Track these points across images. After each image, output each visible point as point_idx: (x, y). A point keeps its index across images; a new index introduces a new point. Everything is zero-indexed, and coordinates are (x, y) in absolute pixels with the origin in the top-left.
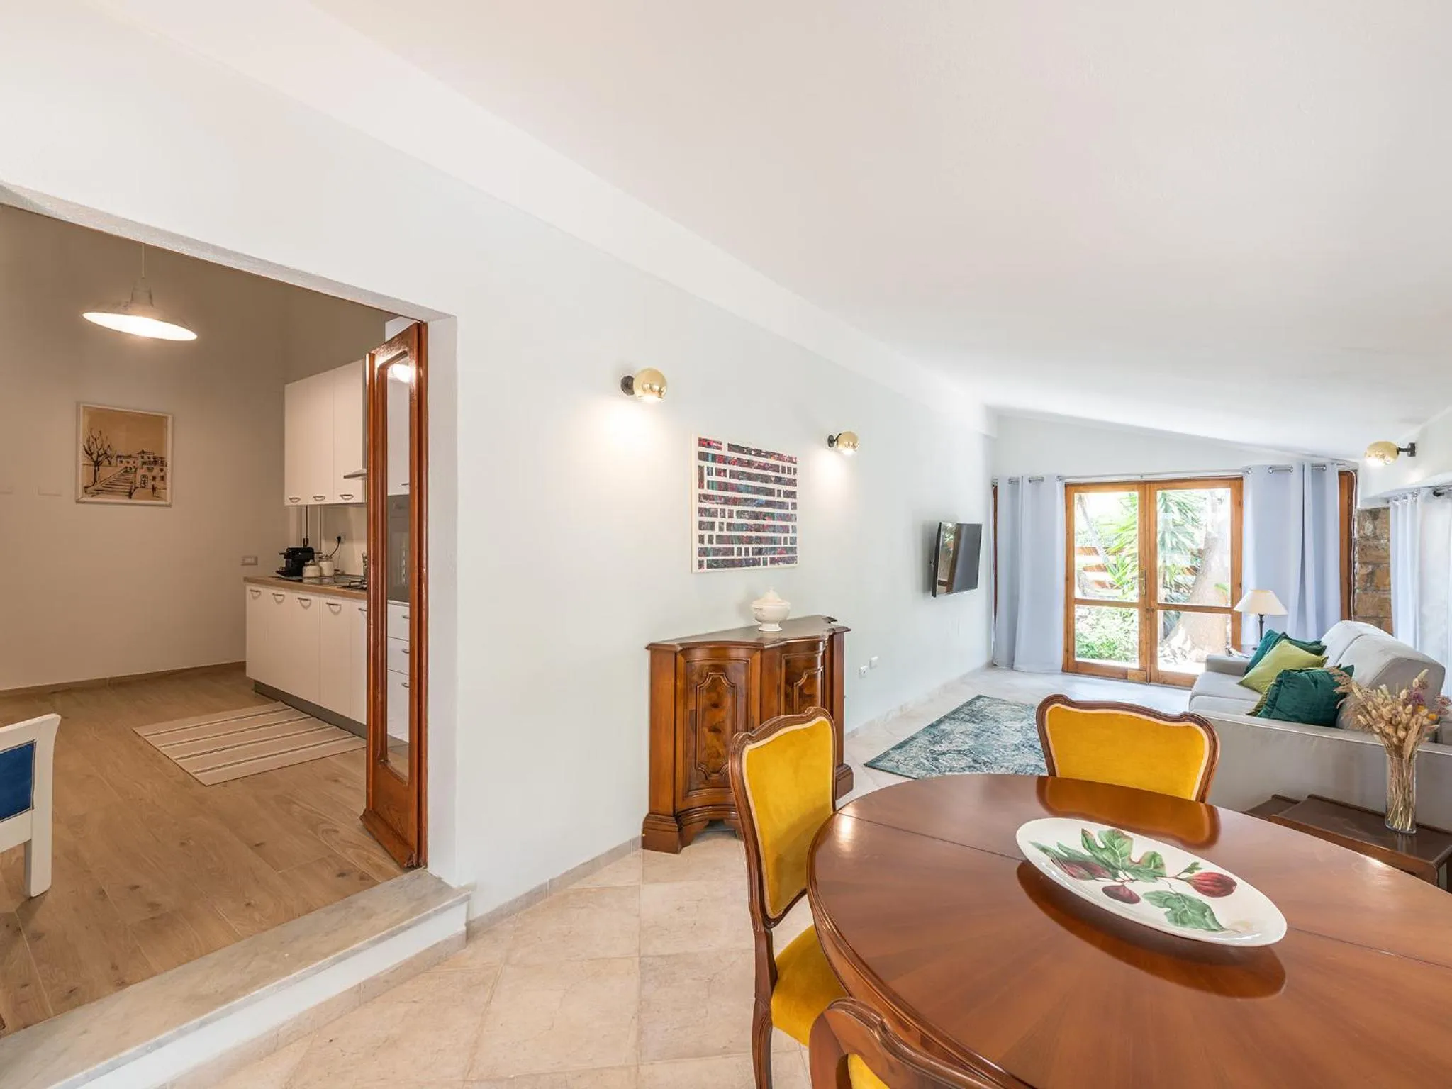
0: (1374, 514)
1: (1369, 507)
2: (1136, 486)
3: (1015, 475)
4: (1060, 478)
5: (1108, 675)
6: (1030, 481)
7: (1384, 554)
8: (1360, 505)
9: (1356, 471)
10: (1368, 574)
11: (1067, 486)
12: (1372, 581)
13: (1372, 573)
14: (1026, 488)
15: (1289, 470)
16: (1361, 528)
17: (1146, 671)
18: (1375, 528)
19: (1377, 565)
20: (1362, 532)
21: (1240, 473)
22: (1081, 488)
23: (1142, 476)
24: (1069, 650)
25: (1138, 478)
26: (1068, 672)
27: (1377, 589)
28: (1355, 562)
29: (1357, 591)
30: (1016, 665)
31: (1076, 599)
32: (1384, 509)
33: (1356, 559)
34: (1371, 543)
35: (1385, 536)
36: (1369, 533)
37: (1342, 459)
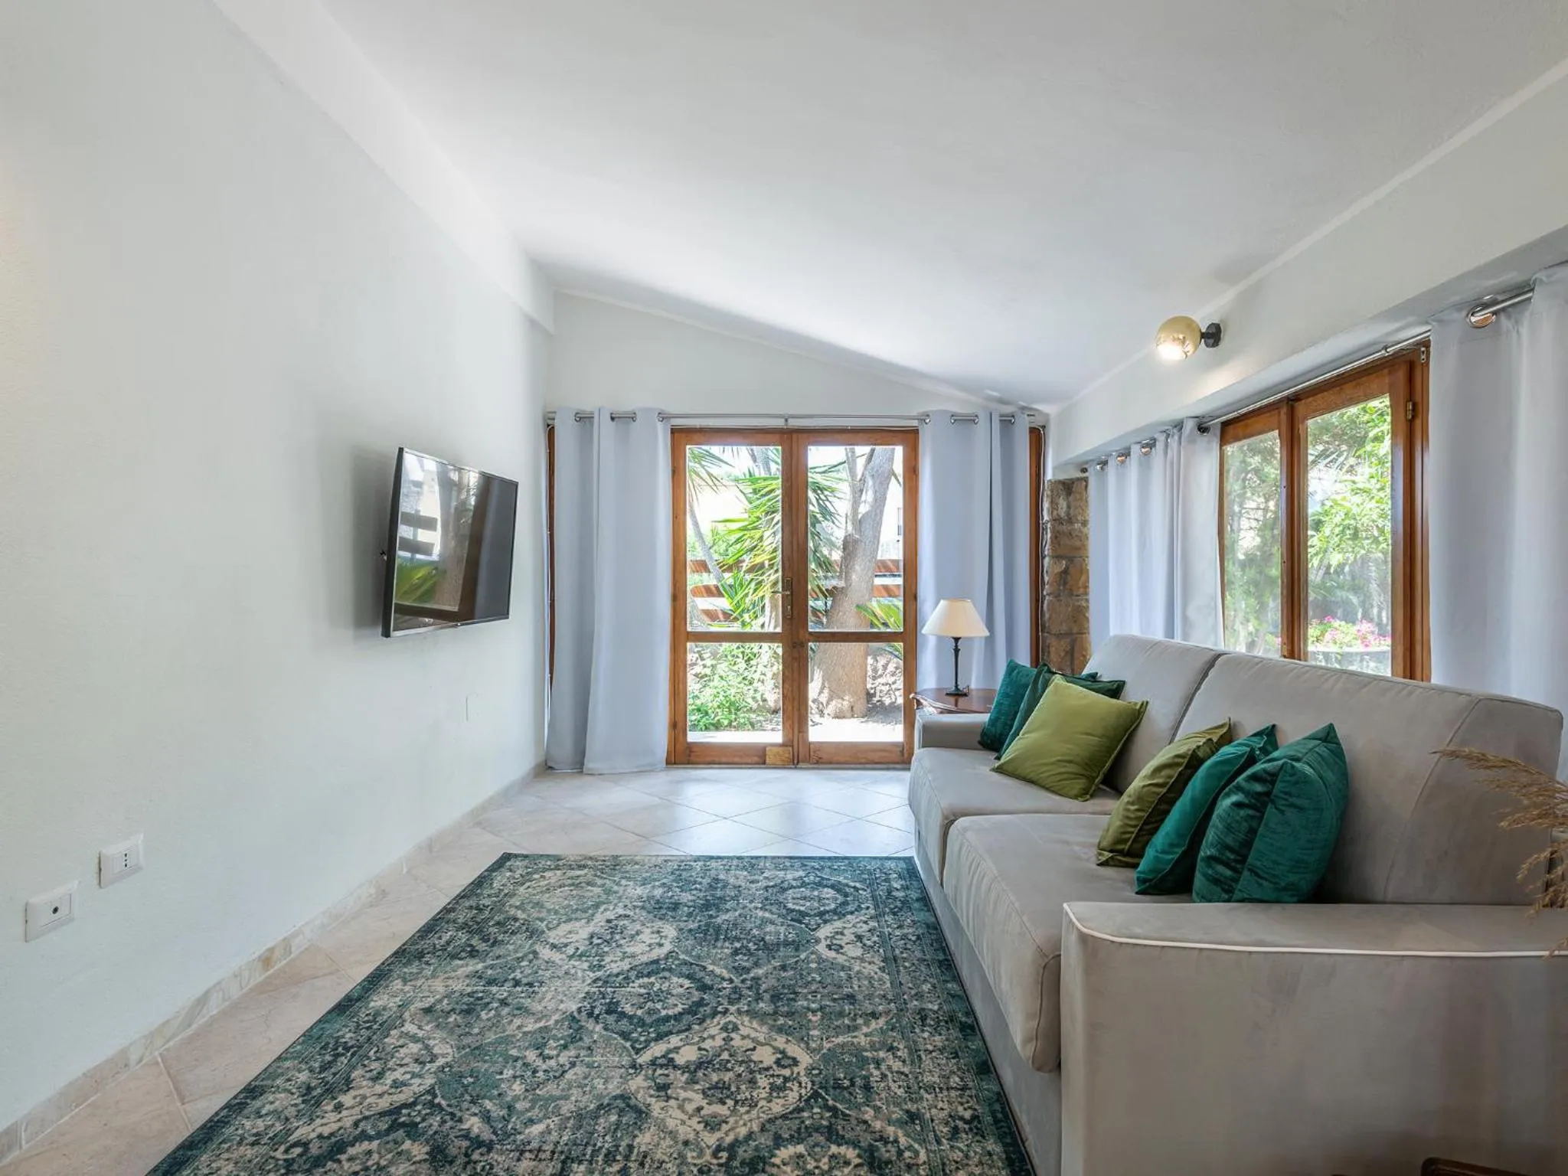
0: (1070, 488)
1: (1062, 477)
2: (777, 436)
3: (587, 407)
4: (664, 417)
5: (736, 760)
6: (613, 419)
7: (1078, 543)
8: (1049, 475)
9: (1044, 427)
10: (1062, 572)
11: (674, 431)
12: (1065, 583)
13: (1065, 572)
14: (605, 431)
15: (970, 420)
16: (1054, 504)
17: (793, 746)
18: (1069, 507)
19: (1071, 560)
20: (1055, 513)
21: (915, 423)
22: (696, 437)
23: (786, 420)
24: (677, 726)
25: (779, 423)
26: (675, 763)
27: (1071, 593)
28: (1043, 558)
29: (1047, 598)
30: (589, 764)
31: (688, 633)
32: (1079, 479)
33: (1046, 553)
34: (1065, 528)
35: (1079, 518)
36: (1063, 515)
37: (1035, 406)
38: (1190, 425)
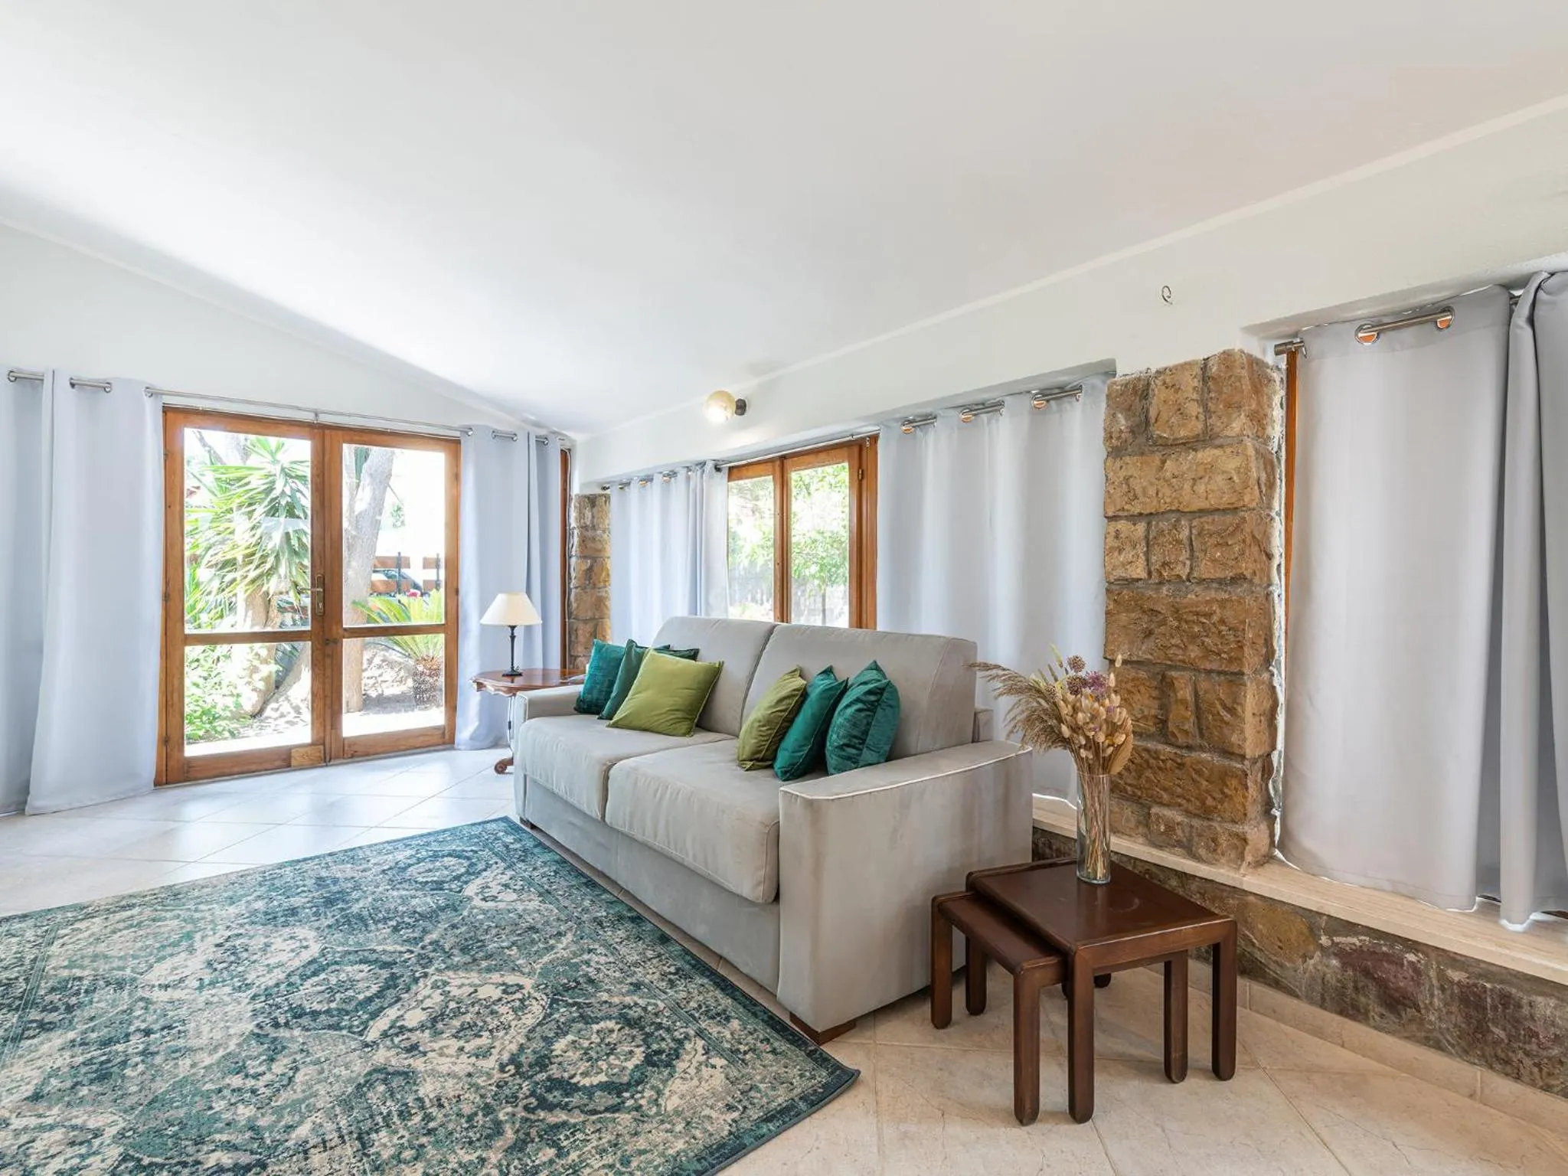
0: (592, 501)
1: (588, 492)
2: (307, 429)
4: (153, 393)
5: (254, 767)
6: (73, 385)
7: (600, 547)
8: (576, 490)
9: (569, 450)
10: (588, 569)
11: (167, 410)
12: (590, 578)
13: (590, 569)
14: (65, 404)
15: (512, 437)
16: (581, 515)
17: (324, 744)
18: (593, 517)
19: (594, 559)
20: (582, 521)
21: (458, 434)
22: (193, 418)
23: (316, 415)
24: (170, 739)
25: (309, 417)
26: (167, 783)
27: (594, 586)
28: (570, 557)
29: (573, 590)
30: (35, 801)
31: (186, 635)
32: (601, 495)
33: (573, 553)
34: (590, 534)
35: (601, 526)
36: (588, 523)
37: (564, 432)
38: (710, 466)
